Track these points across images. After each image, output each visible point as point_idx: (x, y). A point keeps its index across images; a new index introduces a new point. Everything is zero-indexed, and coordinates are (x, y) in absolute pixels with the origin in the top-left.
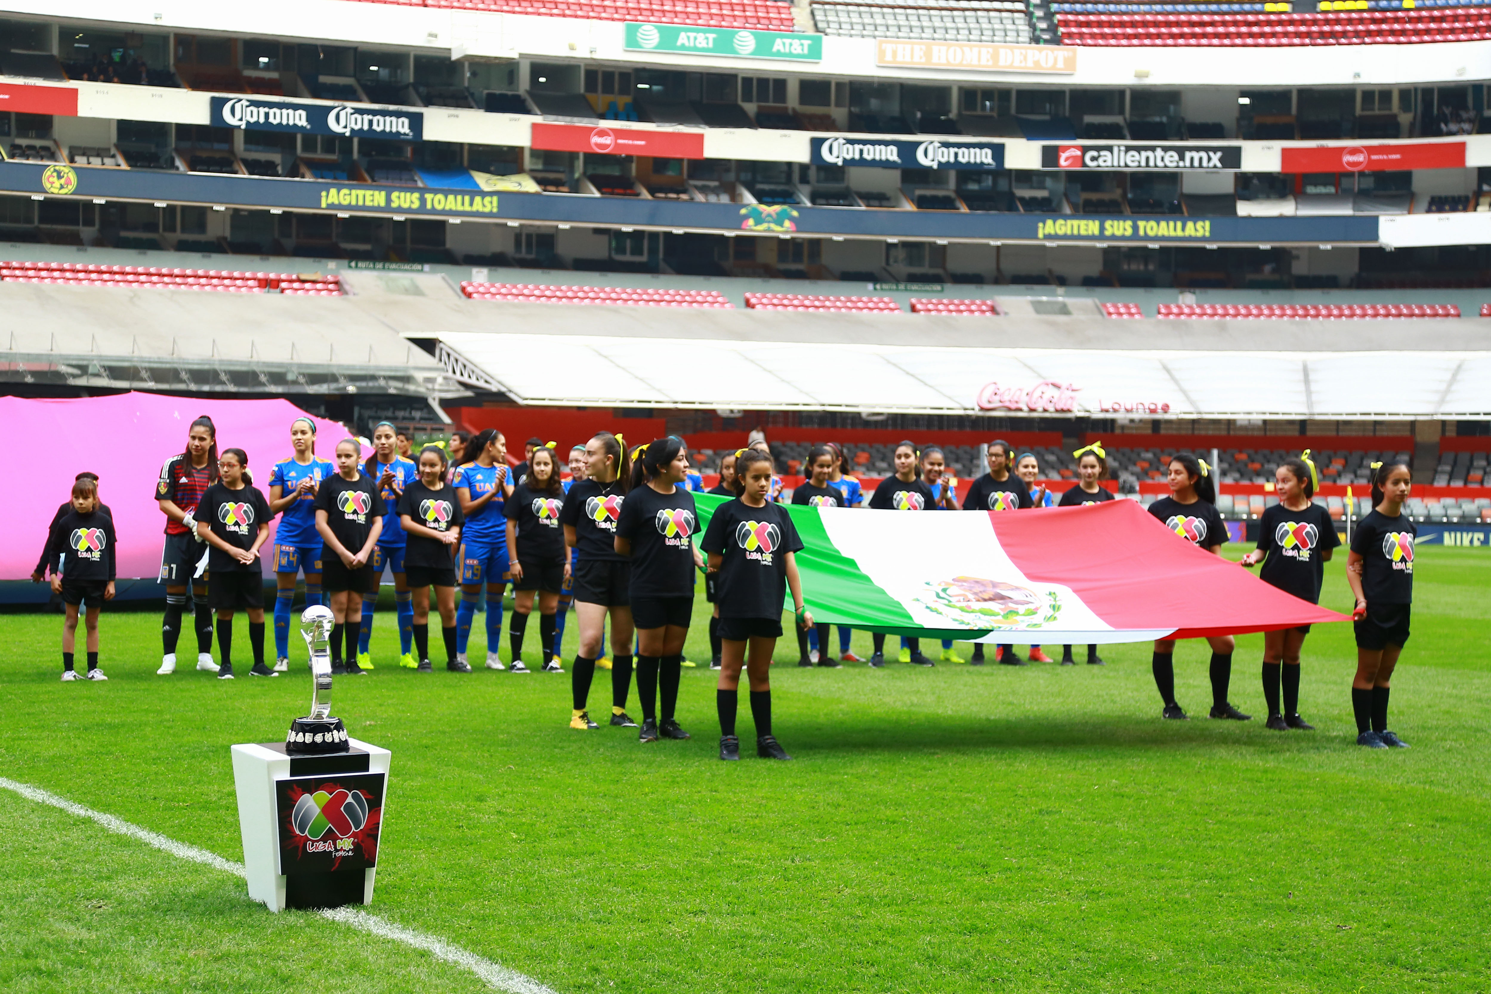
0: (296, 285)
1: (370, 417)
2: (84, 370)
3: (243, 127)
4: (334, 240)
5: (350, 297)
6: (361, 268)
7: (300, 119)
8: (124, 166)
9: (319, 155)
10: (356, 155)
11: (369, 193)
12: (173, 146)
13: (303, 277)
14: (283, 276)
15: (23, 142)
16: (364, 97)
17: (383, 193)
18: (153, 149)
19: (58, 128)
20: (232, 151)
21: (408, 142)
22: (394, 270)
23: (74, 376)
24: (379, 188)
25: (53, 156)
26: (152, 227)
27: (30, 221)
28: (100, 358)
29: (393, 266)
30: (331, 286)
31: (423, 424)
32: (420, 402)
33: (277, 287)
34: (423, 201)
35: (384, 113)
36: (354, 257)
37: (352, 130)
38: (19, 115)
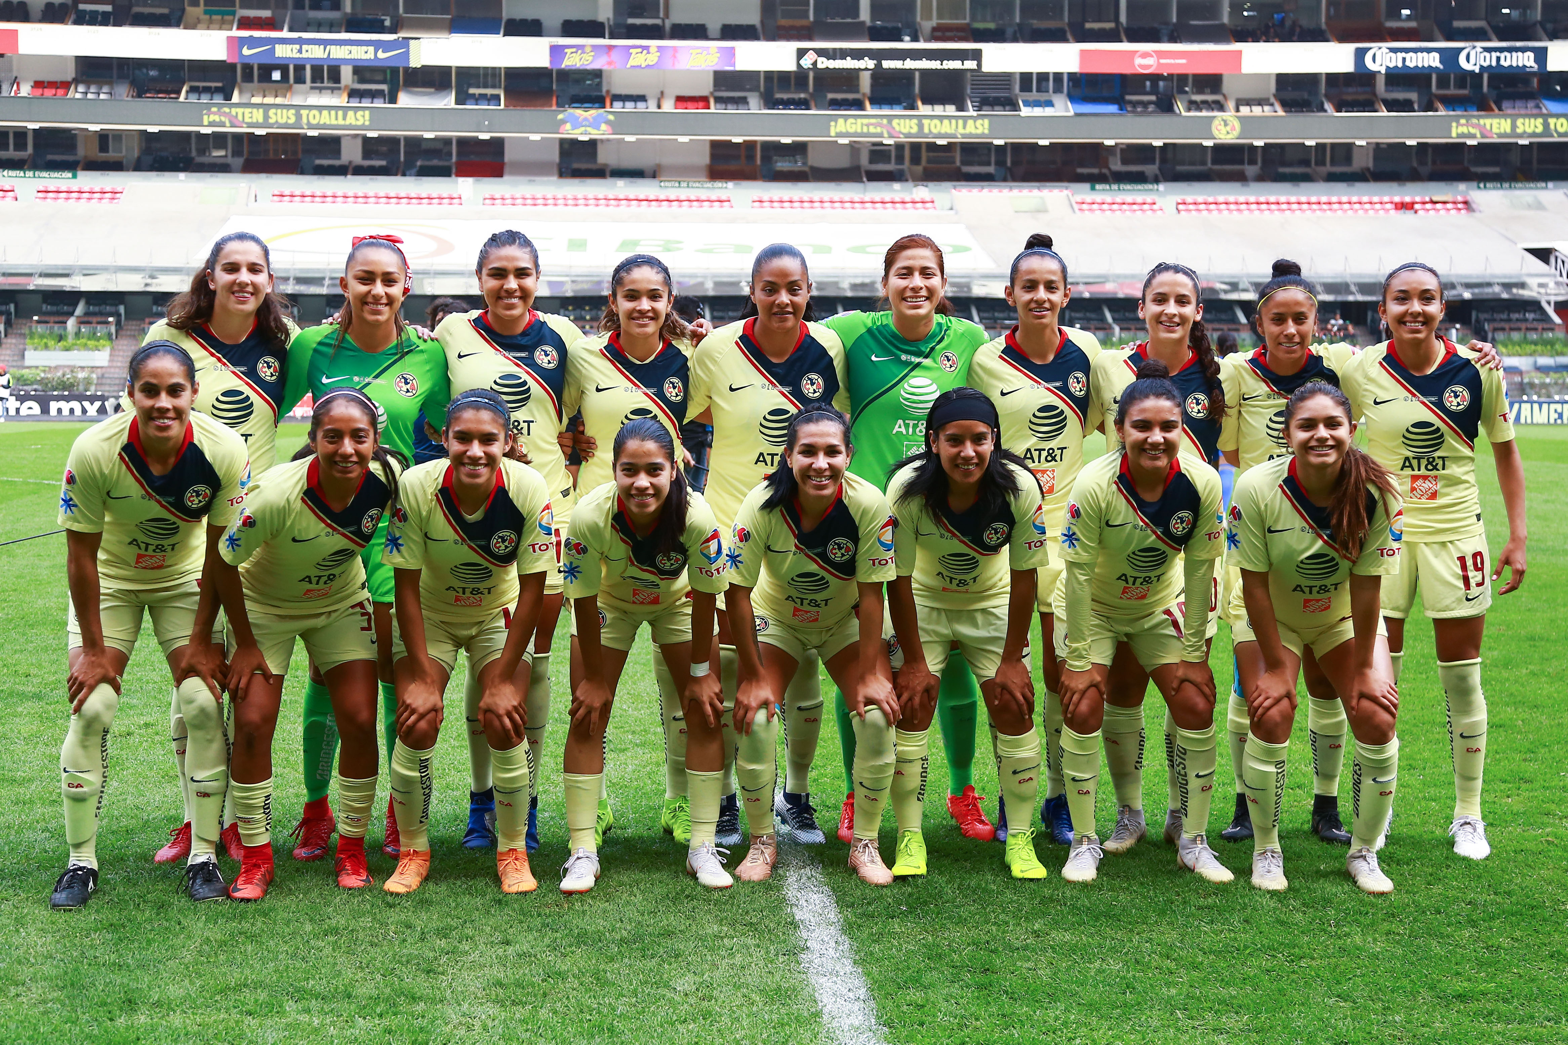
0: (1428, 206)
1: (1485, 320)
2: (1234, 287)
3: (1383, 72)
4: (1466, 164)
5: (1477, 214)
6: (1490, 189)
7: (1433, 60)
8: (1281, 113)
9: (1452, 91)
10: (1485, 88)
11: (1495, 121)
12: (1323, 91)
13: (1435, 199)
14: (1418, 199)
15: (1198, 98)
16: (1494, 37)
17: (1509, 121)
18: (1306, 96)
19: (1227, 86)
20: (1374, 94)
21: (1534, 74)
22: (1521, 189)
23: (1226, 292)
24: (1505, 116)
25: (1221, 107)
26: (1306, 163)
27: (1204, 163)
28: (1248, 276)
29: (1520, 185)
30: (1460, 206)
31: (1536, 324)
32: (1534, 305)
33: (1412, 208)
34: (1546, 125)
35: (1510, 50)
36: (1483, 179)
37: (1482, 66)
38: (1195, 76)
